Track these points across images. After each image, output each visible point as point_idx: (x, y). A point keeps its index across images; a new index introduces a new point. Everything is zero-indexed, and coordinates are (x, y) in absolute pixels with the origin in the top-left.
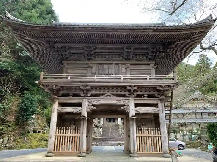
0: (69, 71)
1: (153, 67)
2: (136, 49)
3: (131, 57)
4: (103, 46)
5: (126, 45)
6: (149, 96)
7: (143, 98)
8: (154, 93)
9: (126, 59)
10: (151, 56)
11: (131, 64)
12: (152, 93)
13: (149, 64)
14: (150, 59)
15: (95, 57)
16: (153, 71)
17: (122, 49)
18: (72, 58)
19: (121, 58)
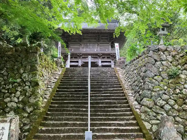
0: (71, 47)
1: (110, 45)
2: (103, 36)
3: (100, 40)
4: (87, 35)
5: (98, 35)
6: (107, 58)
7: (105, 59)
8: (110, 57)
9: (98, 41)
10: (109, 39)
11: (100, 43)
12: (109, 57)
13: (108, 43)
14: (109, 41)
15: (83, 40)
16: (110, 46)
17: (96, 36)
18: (72, 40)
19: (95, 41)
